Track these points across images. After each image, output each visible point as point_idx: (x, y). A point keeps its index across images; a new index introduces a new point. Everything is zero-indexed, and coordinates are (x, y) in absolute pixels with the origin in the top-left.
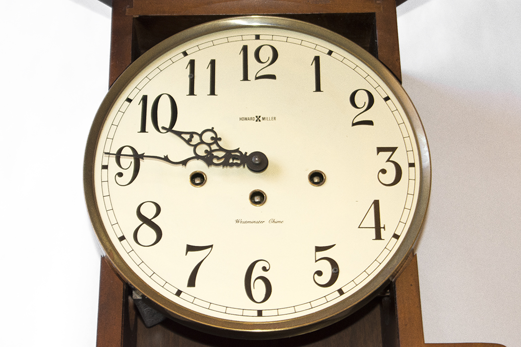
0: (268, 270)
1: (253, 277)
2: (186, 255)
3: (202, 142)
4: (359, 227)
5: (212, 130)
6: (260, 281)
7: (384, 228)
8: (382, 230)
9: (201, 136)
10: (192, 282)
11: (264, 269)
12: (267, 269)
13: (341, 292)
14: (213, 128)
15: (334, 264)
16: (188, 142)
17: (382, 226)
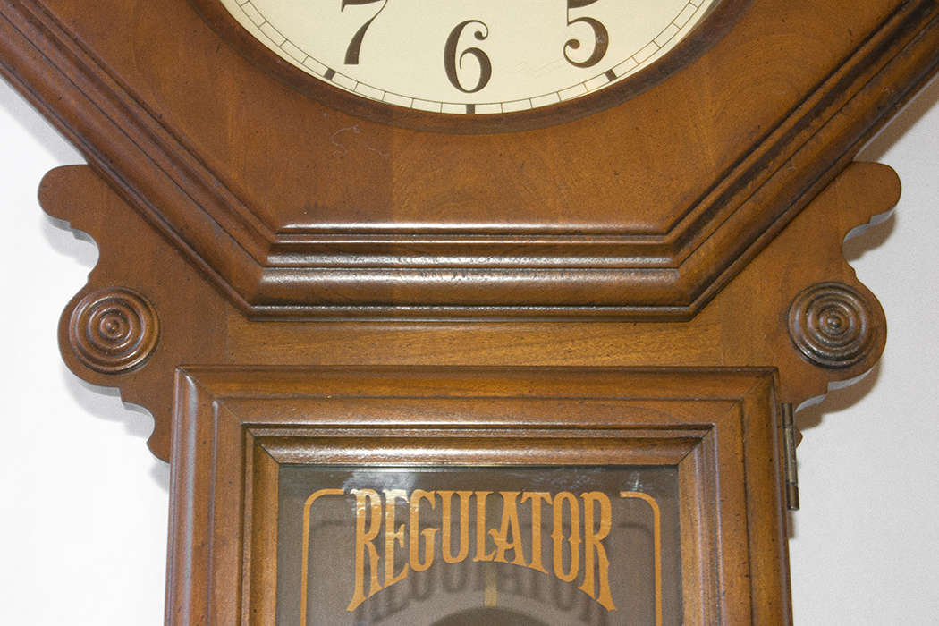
0: (484, 38)
1: (460, 49)
2: (342, 10)
6: (471, 56)
10: (352, 57)
11: (479, 36)
12: (484, 35)
13: (611, 74)
15: (600, 30)
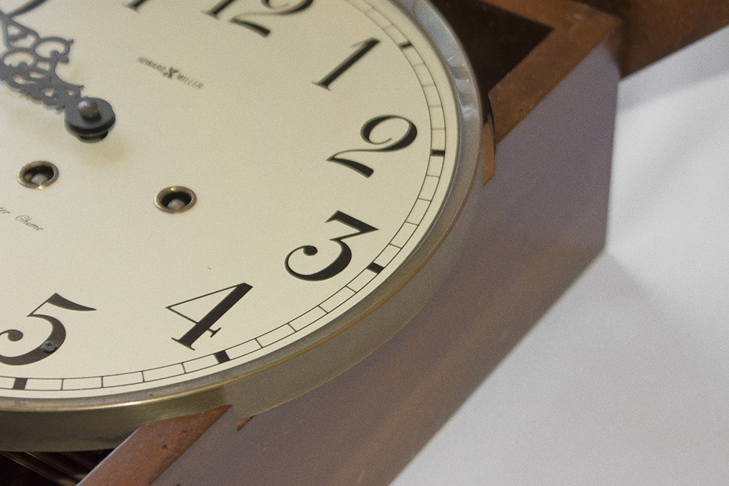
3: (31, 51)
4: (169, 308)
5: (68, 44)
7: (214, 333)
8: (208, 333)
9: (40, 41)
14: (72, 42)
15: (59, 334)
16: (10, 39)
17: (214, 327)
